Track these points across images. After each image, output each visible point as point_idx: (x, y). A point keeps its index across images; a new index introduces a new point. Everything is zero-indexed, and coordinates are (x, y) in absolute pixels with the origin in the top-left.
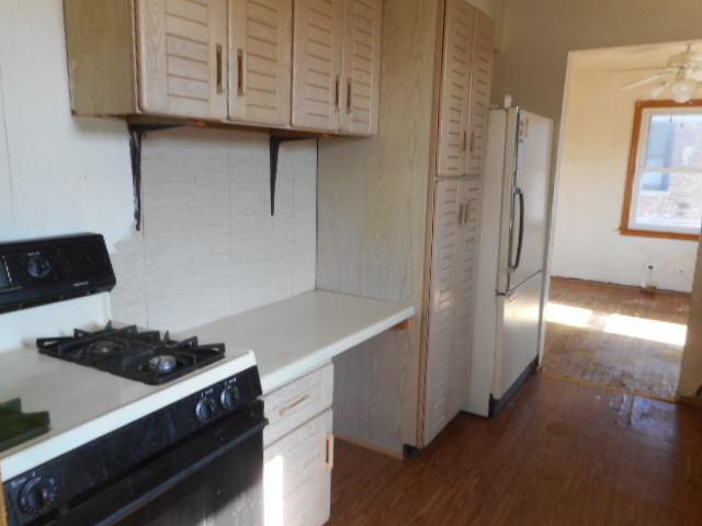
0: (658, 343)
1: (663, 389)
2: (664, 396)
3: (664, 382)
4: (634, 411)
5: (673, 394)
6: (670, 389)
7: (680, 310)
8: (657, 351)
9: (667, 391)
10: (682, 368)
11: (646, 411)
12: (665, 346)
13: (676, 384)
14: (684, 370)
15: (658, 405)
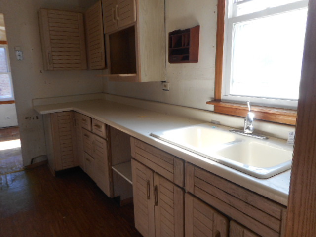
0: (8, 150)
1: (17, 167)
2: (18, 170)
3: (17, 164)
4: (8, 181)
5: (22, 168)
6: (20, 166)
7: (13, 134)
8: (9, 153)
9: (19, 167)
10: (23, 155)
11: (13, 179)
12: (12, 150)
13: (22, 163)
14: (23, 156)
15: (17, 174)
